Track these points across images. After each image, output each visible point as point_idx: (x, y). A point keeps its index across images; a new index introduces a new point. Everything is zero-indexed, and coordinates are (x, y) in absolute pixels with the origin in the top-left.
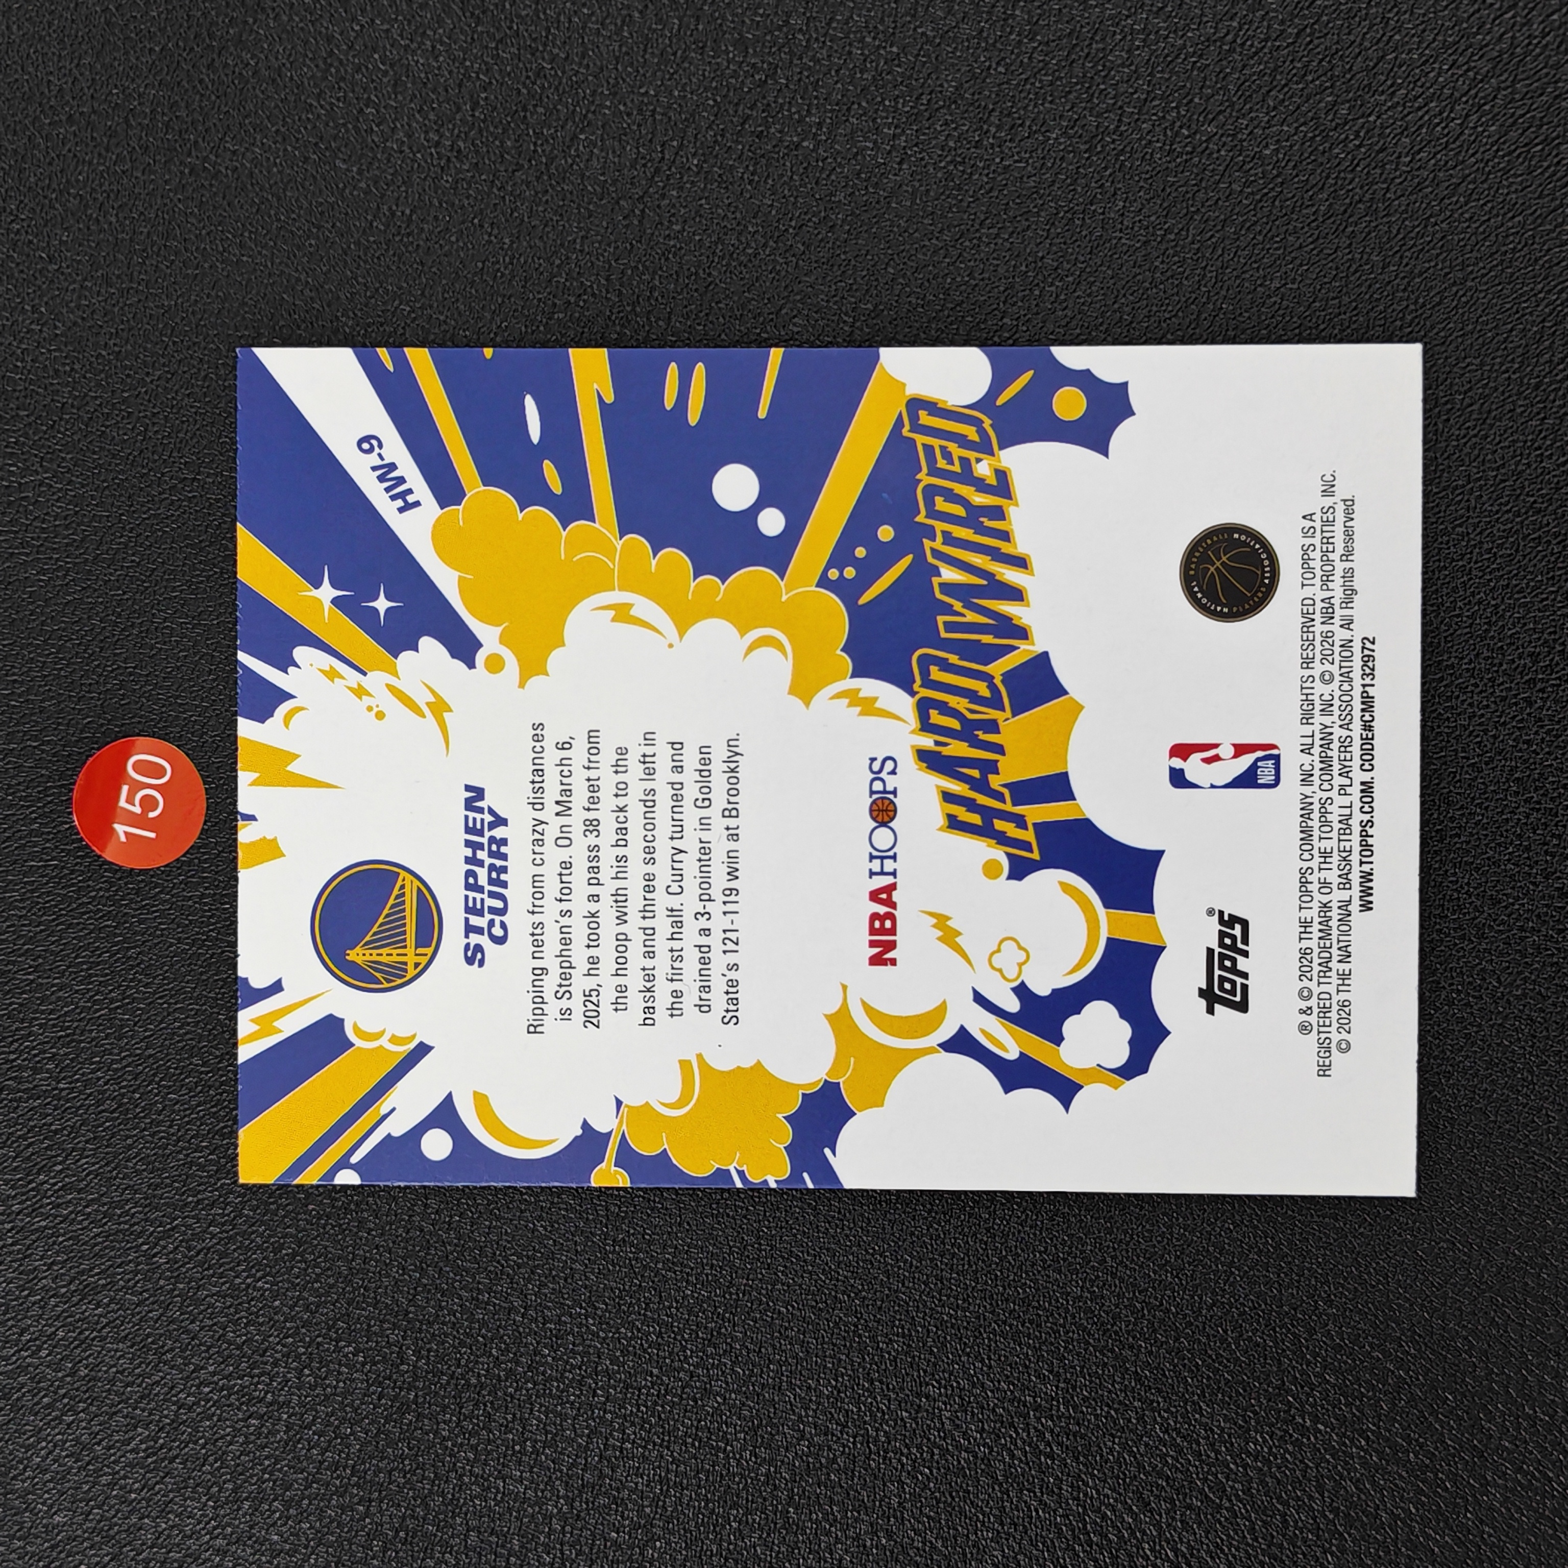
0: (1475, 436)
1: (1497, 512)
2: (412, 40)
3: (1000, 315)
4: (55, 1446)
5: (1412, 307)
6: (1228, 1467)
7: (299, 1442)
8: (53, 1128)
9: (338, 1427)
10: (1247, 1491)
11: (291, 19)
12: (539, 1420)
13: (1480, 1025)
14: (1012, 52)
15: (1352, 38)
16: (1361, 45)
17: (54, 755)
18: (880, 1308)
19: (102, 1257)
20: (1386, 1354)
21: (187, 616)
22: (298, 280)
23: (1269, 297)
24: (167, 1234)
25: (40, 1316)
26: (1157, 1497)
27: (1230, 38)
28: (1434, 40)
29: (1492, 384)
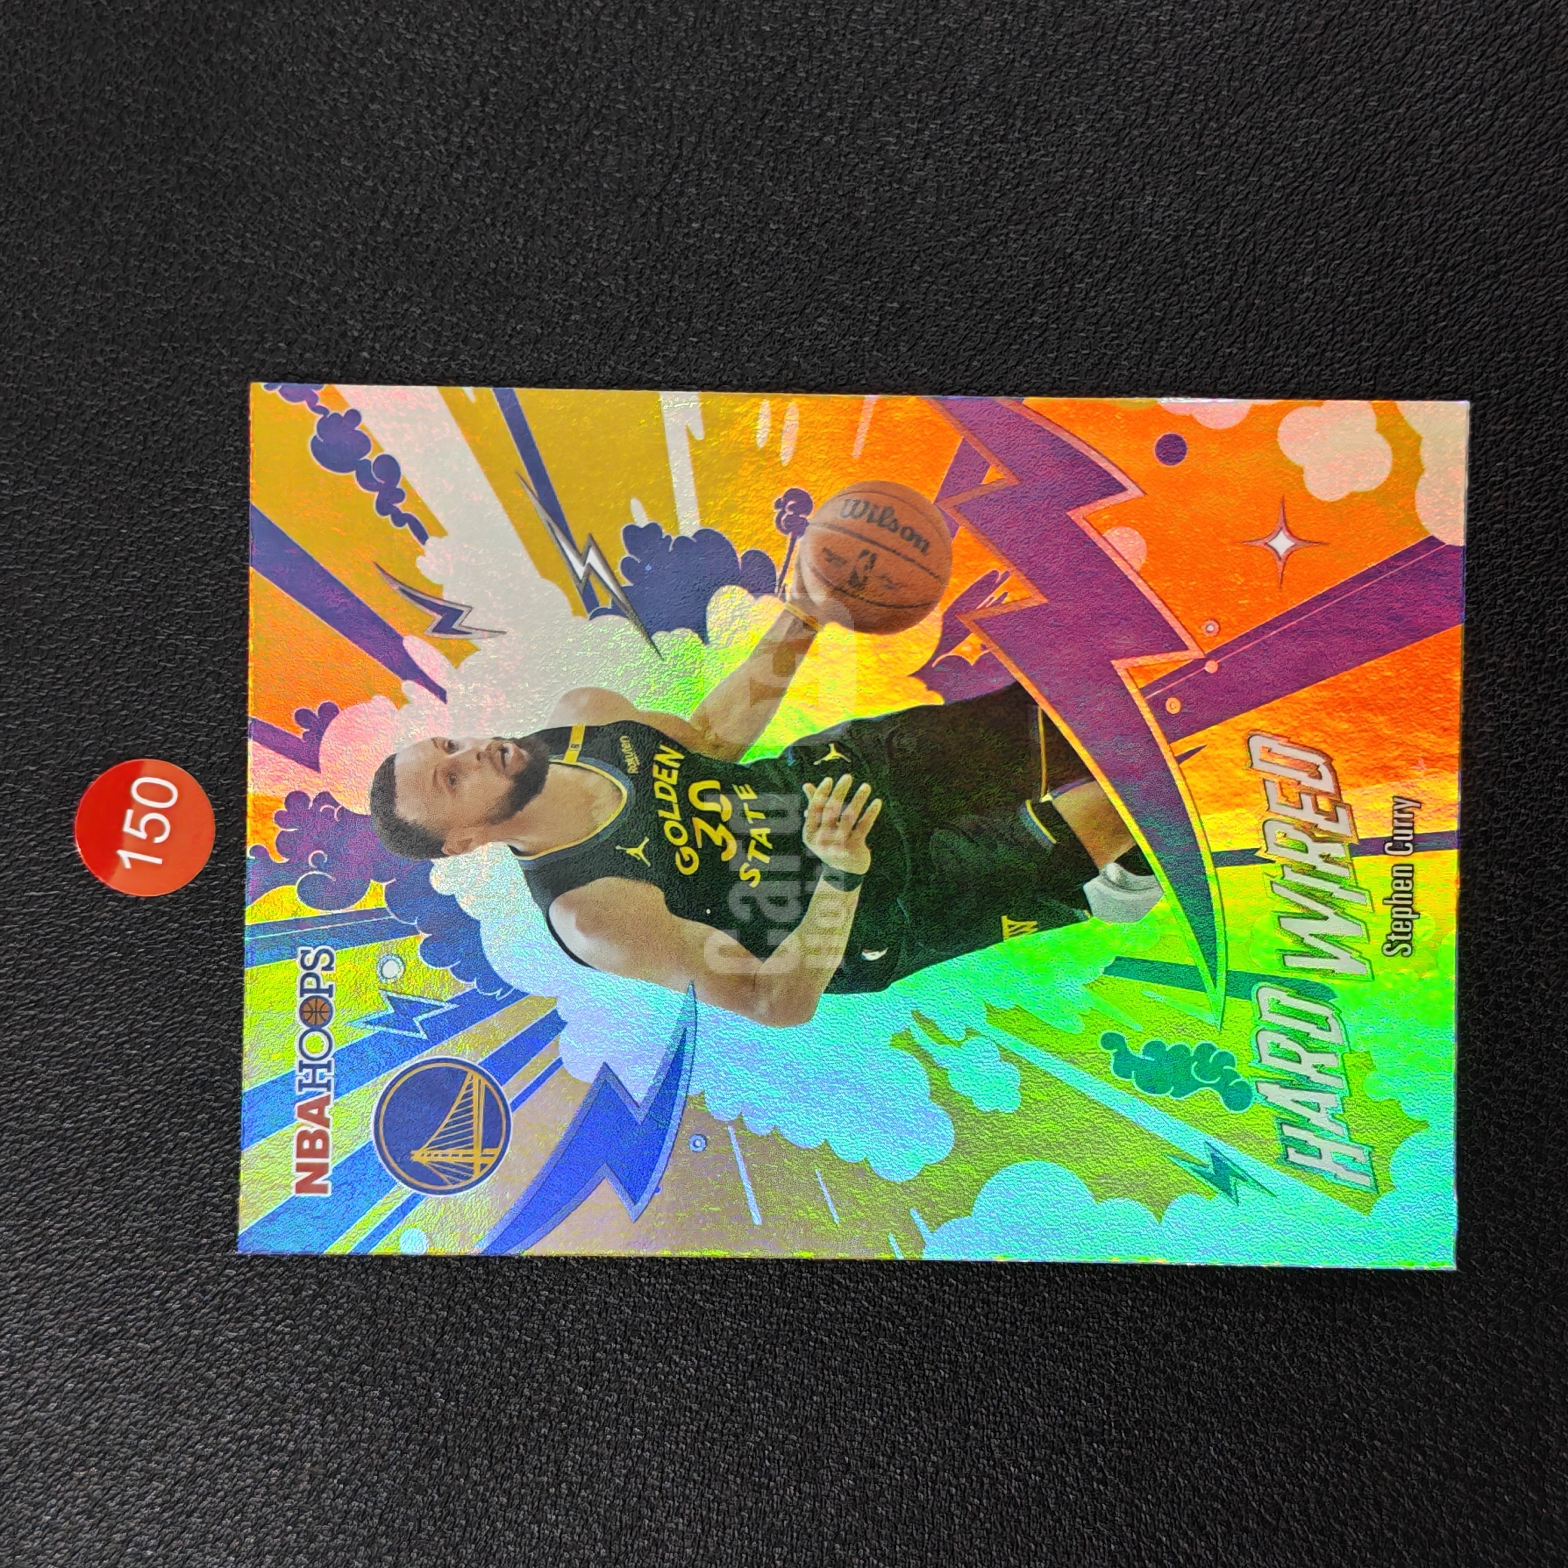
0: (1512, 430)
1: (1535, 508)
2: (417, 34)
3: (1029, 312)
4: (66, 1503)
5: (1446, 301)
6: (1283, 1487)
7: (323, 1491)
8: (58, 1170)
9: (363, 1475)
10: (1304, 1511)
11: (291, 13)
12: (573, 1460)
13: (1529, 1030)
14: (1036, 45)
15: (1380, 29)
16: (1389, 35)
17: (53, 779)
18: (925, 1335)
19: (112, 1303)
20: (1441, 1365)
21: (192, 633)
22: (303, 282)
23: (1302, 291)
24: (180, 1279)
25: (48, 1367)
26: (1213, 1520)
27: (1256, 29)
28: (1462, 31)
29: (1527, 379)
